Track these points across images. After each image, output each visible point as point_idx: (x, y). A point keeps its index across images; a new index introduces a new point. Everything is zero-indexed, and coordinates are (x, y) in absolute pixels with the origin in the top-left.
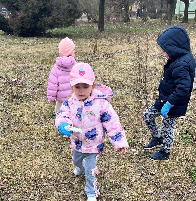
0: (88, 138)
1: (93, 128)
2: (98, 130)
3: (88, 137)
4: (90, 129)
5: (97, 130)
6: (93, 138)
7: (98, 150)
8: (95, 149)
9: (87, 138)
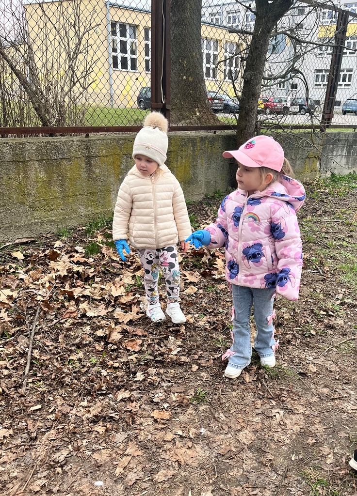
0: (248, 259)
1: (256, 242)
2: (264, 248)
3: (247, 256)
4: (251, 243)
5: (263, 246)
6: (257, 259)
7: (265, 283)
8: (259, 280)
9: (246, 258)
